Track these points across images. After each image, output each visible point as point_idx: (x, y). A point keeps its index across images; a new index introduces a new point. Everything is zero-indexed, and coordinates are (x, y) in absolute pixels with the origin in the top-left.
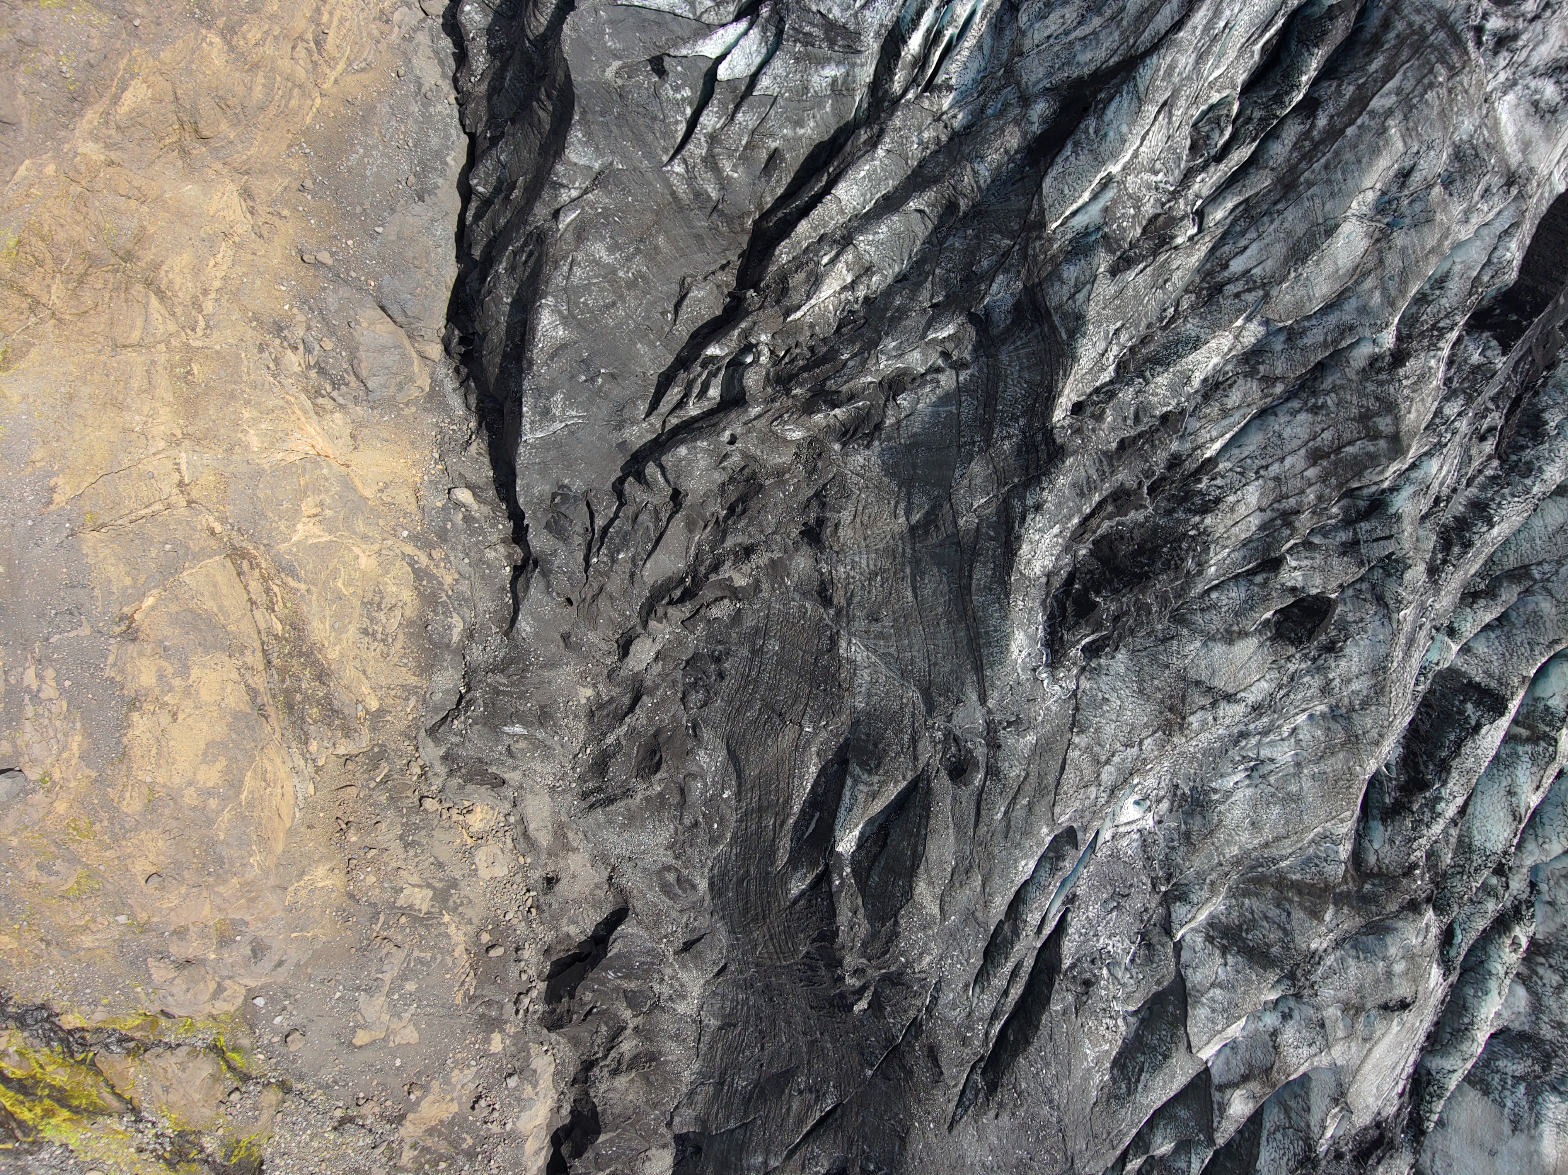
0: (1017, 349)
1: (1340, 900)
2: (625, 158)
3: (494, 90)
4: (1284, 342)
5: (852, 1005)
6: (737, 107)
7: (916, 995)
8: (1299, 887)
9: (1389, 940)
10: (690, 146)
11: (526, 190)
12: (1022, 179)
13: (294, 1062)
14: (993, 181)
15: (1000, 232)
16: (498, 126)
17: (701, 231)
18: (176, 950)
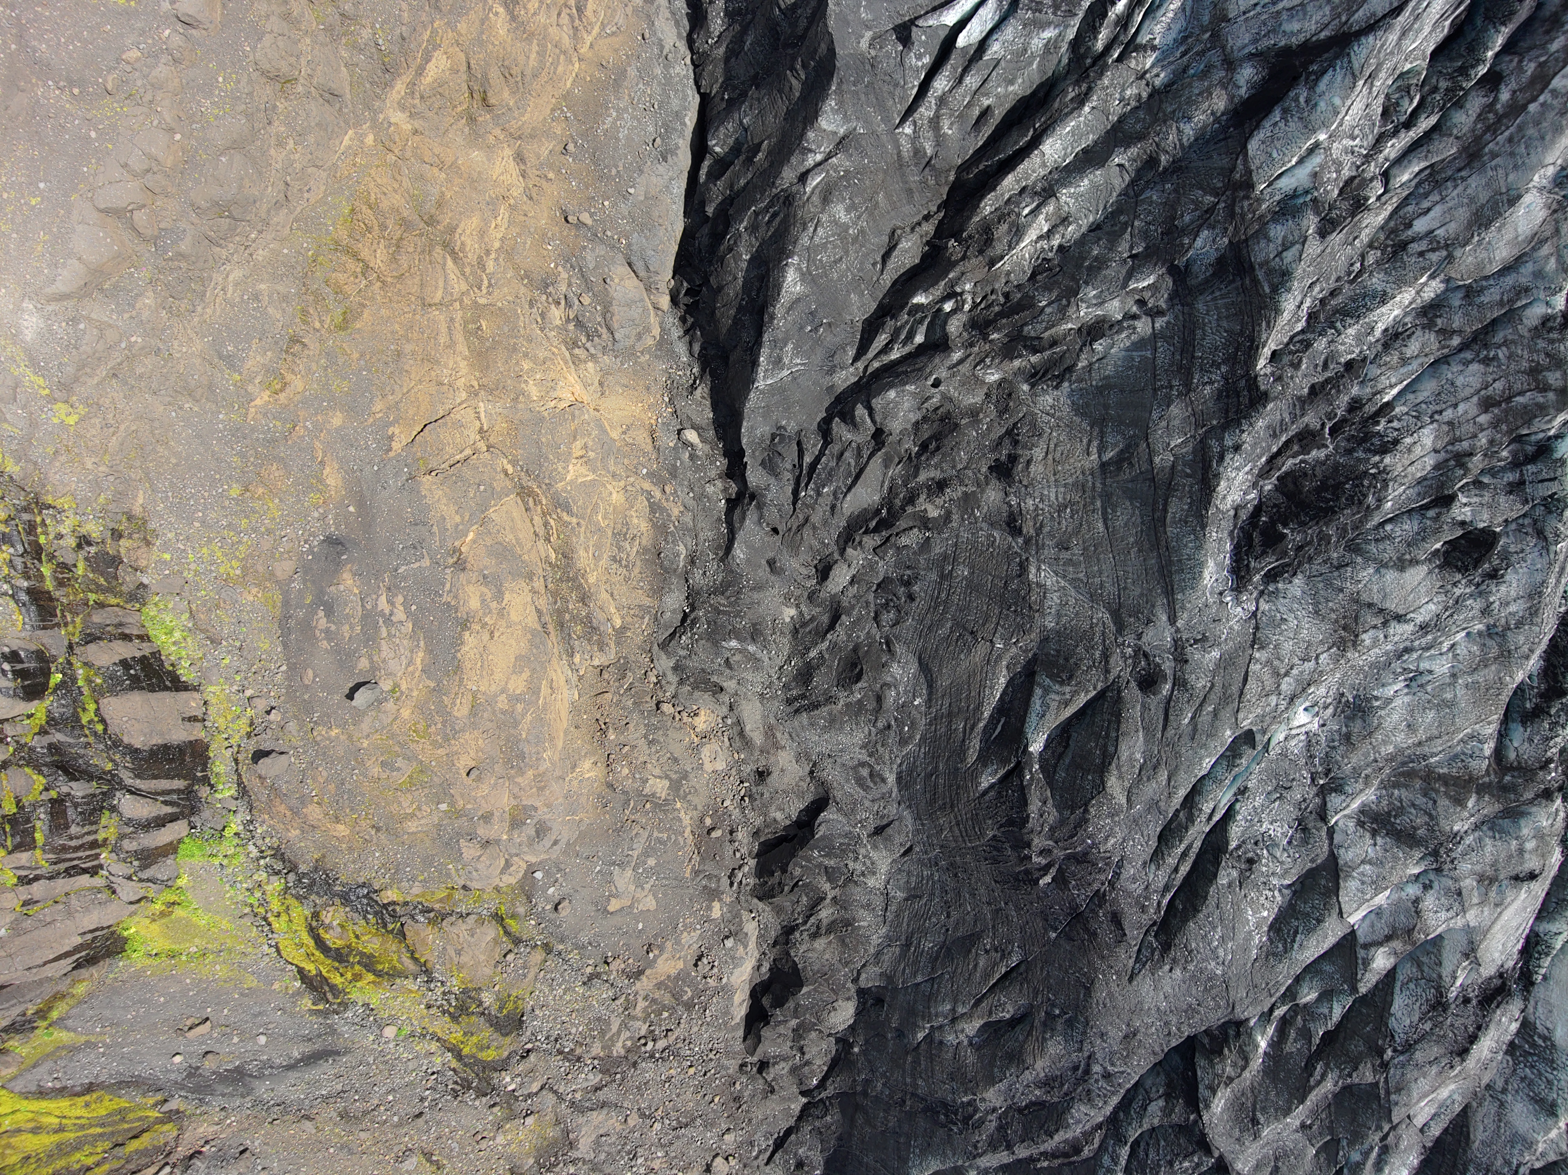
0: (1215, 299)
1: (1482, 790)
2: (867, 122)
3: (732, 53)
4: (1463, 299)
5: (1038, 879)
6: (966, 70)
7: (1100, 871)
8: (1444, 779)
9: (1523, 822)
10: (922, 110)
11: (770, 153)
12: (1225, 139)
13: (560, 926)
14: (1196, 140)
15: (1201, 188)
16: (735, 88)
17: (913, 186)
18: (483, 832)
